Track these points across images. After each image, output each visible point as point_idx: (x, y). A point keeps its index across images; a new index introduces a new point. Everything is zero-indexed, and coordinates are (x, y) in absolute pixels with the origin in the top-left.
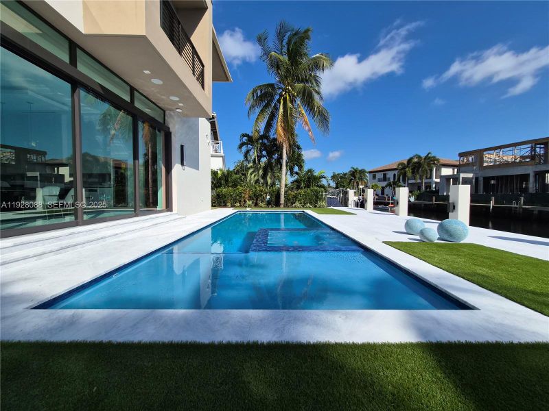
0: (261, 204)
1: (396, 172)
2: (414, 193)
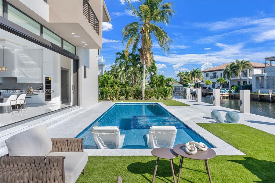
0: (130, 98)
1: (222, 72)
2: (235, 87)
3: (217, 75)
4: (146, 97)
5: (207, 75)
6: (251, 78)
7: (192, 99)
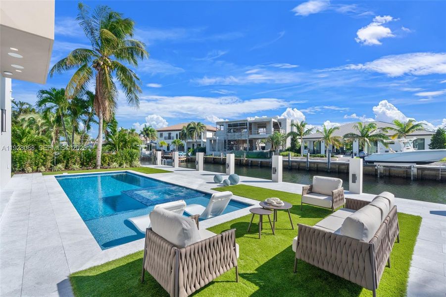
0: (75, 167)
1: (178, 132)
2: (191, 150)
3: (172, 135)
4: (102, 165)
5: (161, 135)
6: (205, 140)
7: (165, 164)
